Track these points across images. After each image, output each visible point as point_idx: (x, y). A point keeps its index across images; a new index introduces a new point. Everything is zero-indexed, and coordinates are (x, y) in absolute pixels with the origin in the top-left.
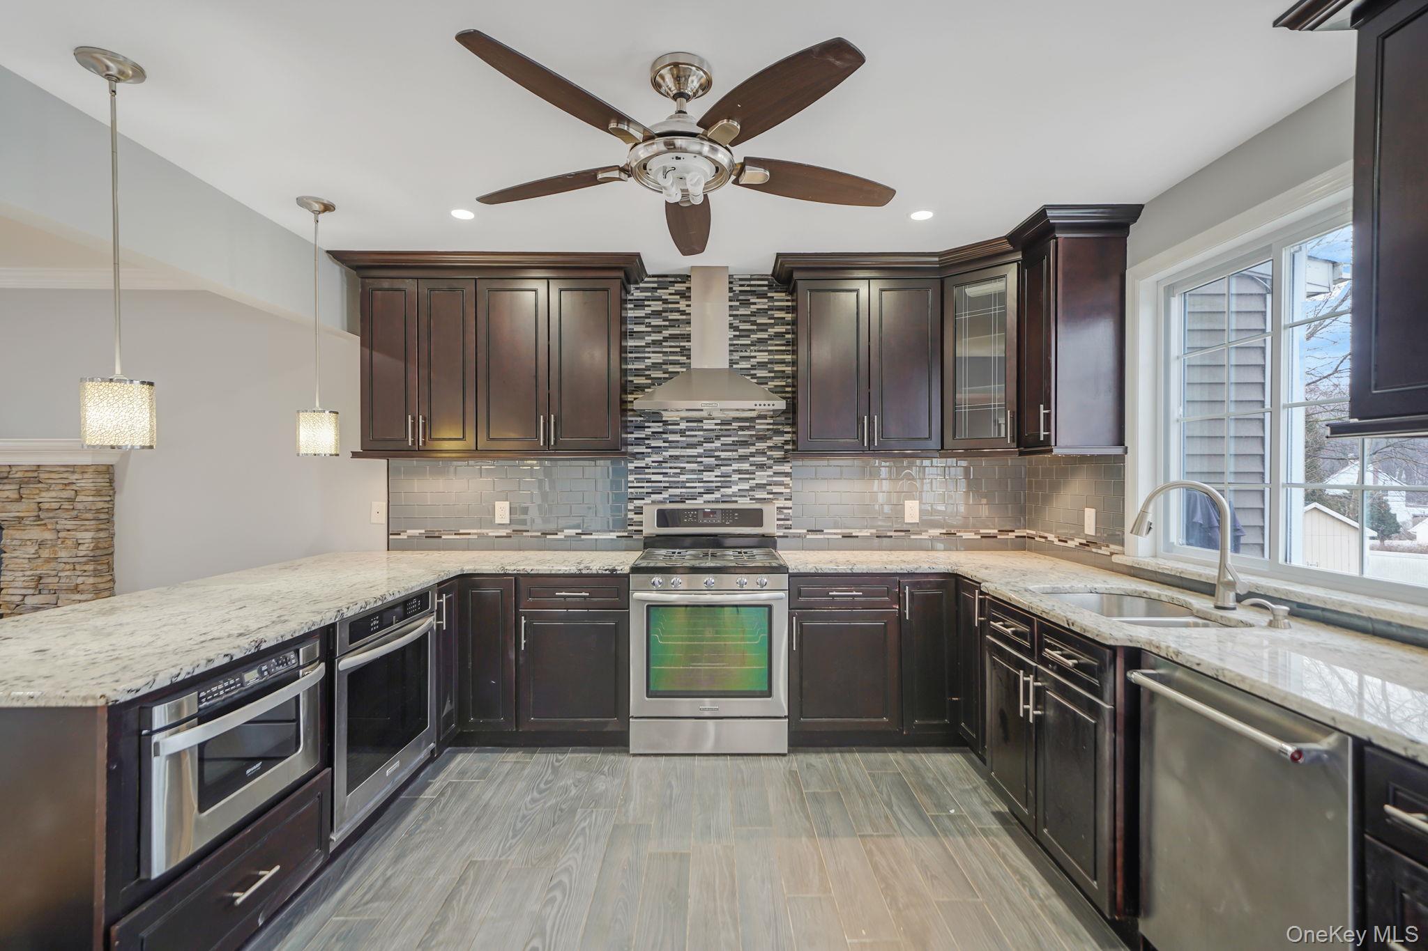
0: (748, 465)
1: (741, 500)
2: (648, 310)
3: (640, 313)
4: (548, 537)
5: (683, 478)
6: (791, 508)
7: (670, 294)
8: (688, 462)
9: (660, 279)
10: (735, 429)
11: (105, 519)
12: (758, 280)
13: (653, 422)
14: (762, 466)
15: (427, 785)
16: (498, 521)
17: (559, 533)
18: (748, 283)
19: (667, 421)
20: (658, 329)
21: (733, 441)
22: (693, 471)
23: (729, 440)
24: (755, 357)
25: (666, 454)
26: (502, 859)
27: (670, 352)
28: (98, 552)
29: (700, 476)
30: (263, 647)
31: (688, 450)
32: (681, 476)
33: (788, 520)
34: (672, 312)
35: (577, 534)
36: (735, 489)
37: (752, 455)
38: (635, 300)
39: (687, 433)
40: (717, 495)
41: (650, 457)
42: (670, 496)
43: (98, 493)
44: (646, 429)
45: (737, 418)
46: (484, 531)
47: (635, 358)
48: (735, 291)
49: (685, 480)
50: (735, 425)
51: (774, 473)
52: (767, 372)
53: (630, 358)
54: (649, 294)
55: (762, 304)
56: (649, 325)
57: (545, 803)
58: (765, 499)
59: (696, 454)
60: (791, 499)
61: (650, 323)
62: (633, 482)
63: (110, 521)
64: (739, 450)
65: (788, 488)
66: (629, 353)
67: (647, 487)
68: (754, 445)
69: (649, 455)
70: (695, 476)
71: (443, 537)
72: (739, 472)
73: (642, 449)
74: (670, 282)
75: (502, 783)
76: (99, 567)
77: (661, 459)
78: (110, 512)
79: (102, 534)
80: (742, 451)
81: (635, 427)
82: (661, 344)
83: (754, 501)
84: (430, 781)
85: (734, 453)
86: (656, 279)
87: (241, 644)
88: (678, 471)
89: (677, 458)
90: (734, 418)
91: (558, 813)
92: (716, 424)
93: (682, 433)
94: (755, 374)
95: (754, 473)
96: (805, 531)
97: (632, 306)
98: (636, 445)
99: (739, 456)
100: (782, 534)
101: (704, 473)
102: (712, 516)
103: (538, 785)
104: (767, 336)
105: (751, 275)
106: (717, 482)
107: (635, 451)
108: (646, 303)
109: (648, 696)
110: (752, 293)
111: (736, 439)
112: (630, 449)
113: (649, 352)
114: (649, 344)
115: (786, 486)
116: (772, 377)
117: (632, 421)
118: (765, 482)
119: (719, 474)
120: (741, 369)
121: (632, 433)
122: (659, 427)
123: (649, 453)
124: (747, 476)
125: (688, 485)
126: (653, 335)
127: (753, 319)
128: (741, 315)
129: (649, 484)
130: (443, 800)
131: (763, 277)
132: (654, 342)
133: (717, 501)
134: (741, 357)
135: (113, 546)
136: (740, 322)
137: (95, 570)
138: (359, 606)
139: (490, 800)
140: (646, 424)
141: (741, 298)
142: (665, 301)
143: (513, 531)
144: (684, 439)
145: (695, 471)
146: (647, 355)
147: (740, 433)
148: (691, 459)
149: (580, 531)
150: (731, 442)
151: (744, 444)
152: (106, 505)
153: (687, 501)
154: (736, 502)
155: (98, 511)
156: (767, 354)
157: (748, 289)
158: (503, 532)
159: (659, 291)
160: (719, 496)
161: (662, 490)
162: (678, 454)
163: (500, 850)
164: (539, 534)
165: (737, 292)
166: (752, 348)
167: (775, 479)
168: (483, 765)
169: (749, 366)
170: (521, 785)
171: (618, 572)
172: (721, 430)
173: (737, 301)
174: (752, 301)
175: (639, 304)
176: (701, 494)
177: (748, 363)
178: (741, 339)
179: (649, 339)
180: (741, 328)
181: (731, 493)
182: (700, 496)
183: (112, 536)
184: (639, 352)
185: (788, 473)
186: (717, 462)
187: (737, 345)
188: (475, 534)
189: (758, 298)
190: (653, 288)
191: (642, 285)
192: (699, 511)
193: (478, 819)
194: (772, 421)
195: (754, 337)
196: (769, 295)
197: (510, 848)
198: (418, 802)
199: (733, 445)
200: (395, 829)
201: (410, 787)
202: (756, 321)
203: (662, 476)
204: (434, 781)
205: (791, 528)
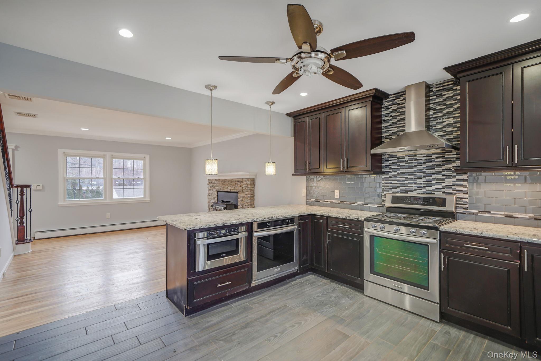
0: (441, 176)
1: (436, 193)
2: (391, 110)
3: (388, 112)
4: (352, 204)
5: (407, 182)
6: (468, 198)
7: (401, 100)
8: (409, 175)
9: (396, 95)
10: (434, 159)
11: (252, 192)
12: (447, 82)
13: (393, 158)
14: (449, 176)
15: (296, 280)
16: (336, 197)
17: (356, 203)
18: (442, 85)
19: (399, 157)
20: (395, 117)
21: (433, 164)
22: (411, 179)
23: (430, 164)
24: (445, 122)
25: (399, 171)
26: (293, 308)
27: (401, 126)
28: (251, 200)
29: (415, 181)
30: (226, 224)
31: (409, 170)
32: (406, 181)
33: (466, 204)
34: (401, 108)
35: (362, 204)
36: (434, 187)
37: (444, 170)
38: (385, 107)
39: (409, 162)
40: (424, 190)
41: (391, 173)
42: (400, 190)
43: (251, 185)
44: (390, 161)
45: (435, 153)
46: (332, 201)
47: (385, 131)
48: (434, 91)
49: (408, 183)
50: (434, 157)
51: (457, 180)
52: (452, 128)
53: (383, 131)
54: (391, 103)
55: (450, 94)
56: (391, 116)
57: (320, 298)
58: (451, 193)
59: (413, 171)
60: (467, 194)
61: (392, 115)
62: (384, 184)
63: (253, 192)
64: (436, 169)
65: (466, 188)
66: (383, 129)
67: (390, 186)
68: (444, 166)
69: (391, 172)
70: (413, 181)
71: (321, 202)
72: (437, 179)
73: (388, 170)
74: (401, 95)
75: (314, 288)
76: (251, 204)
77: (396, 174)
78: (254, 190)
79: (252, 196)
80: (437, 169)
81: (385, 160)
82: (397, 123)
83: (445, 194)
84: (297, 279)
85: (433, 170)
86: (394, 95)
87: (220, 223)
88: (404, 179)
89: (403, 173)
90: (433, 153)
91: (321, 303)
92: (424, 157)
93: (406, 162)
94: (445, 130)
95: (445, 180)
96: (477, 211)
97: (384, 109)
98: (385, 168)
99: (436, 171)
100: (462, 212)
101: (417, 180)
102: (418, 200)
103: (324, 292)
104: (452, 110)
105: (443, 81)
106: (424, 184)
107: (385, 170)
108: (390, 107)
109: (371, 273)
110: (443, 90)
111: (434, 163)
112: (383, 170)
113: (391, 128)
114: (391, 124)
115: (465, 187)
116: (456, 130)
117: (384, 158)
118: (451, 184)
119: (425, 180)
120: (437, 129)
121: (384, 163)
122: (396, 160)
123: (391, 171)
124: (441, 181)
125: (409, 185)
126: (393, 120)
127: (444, 103)
128: (437, 102)
129: (391, 185)
130: (295, 286)
131: (450, 80)
132: (393, 123)
133: (424, 193)
134: (437, 123)
135: (254, 199)
136: (437, 106)
137: (250, 204)
138: (261, 218)
139: (306, 291)
140: (390, 159)
141: (437, 94)
142: (399, 104)
143: (341, 201)
144: (407, 164)
145: (413, 179)
146: (390, 129)
147: (436, 160)
148: (411, 174)
149: (363, 203)
150: (431, 165)
151: (440, 166)
152: (253, 188)
153: (408, 193)
154: (434, 194)
155: (251, 190)
156: (452, 119)
157: (442, 88)
158: (337, 202)
159: (395, 100)
160: (425, 191)
161: (397, 187)
162: (404, 171)
163: (295, 306)
164: (349, 203)
165: (435, 91)
166: (443, 117)
167: (457, 183)
168: (314, 280)
169: (442, 127)
170: (319, 290)
171: (360, 220)
172: (426, 159)
173: (435, 96)
174: (443, 94)
175: (387, 108)
176: (415, 190)
177: (441, 125)
178: (437, 114)
179: (391, 122)
180: (437, 108)
181: (431, 190)
182: (415, 191)
183: (254, 196)
184: (387, 129)
185: (466, 180)
186: (424, 175)
187: (435, 117)
188: (329, 201)
189: (447, 92)
190: (393, 100)
191: (388, 100)
192: (412, 197)
193: (298, 295)
194: (455, 153)
195: (444, 112)
196: (454, 88)
197: (298, 306)
198: (289, 284)
199: (433, 166)
200: (278, 288)
201: (291, 279)
202: (446, 103)
203: (396, 181)
204: (298, 280)
205: (467, 209)
